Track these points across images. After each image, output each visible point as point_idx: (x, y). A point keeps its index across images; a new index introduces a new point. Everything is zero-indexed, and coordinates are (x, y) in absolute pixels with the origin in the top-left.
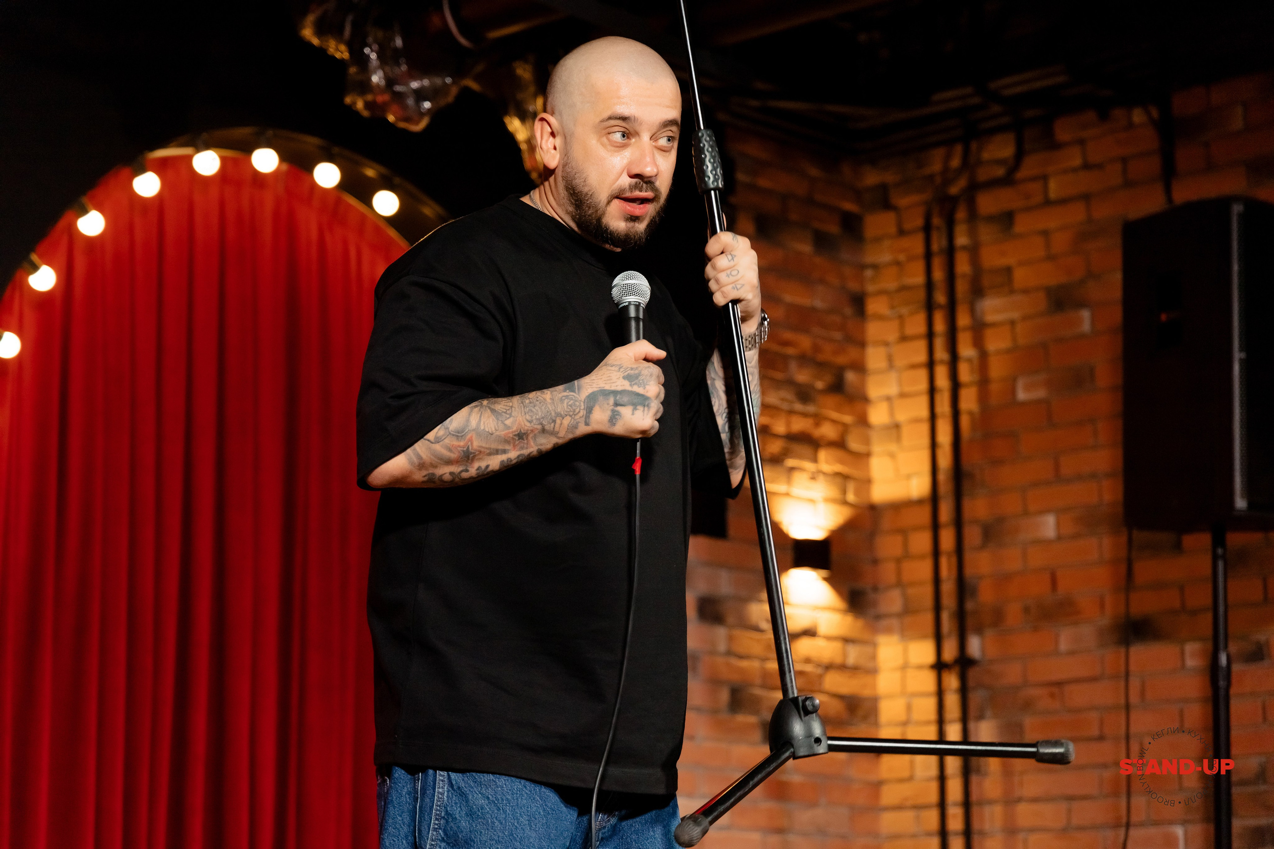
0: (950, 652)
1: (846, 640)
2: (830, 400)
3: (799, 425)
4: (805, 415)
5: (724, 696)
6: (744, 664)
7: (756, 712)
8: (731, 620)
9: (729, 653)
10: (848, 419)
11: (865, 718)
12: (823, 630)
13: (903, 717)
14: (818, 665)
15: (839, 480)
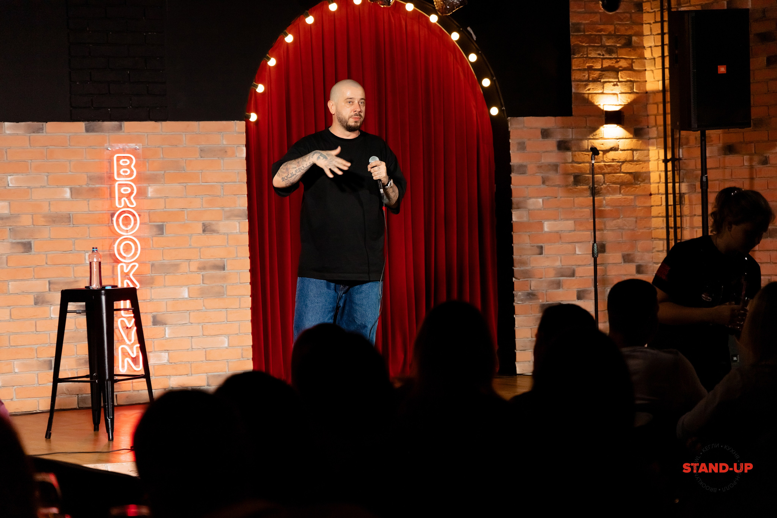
0: (669, 156)
1: (633, 150)
2: (623, 51)
3: (606, 64)
4: (610, 59)
5: (571, 179)
6: (580, 165)
7: (587, 184)
8: (573, 149)
9: (573, 162)
10: (633, 57)
11: (644, 181)
12: (620, 148)
13: (658, 181)
14: (618, 162)
15: (629, 83)
